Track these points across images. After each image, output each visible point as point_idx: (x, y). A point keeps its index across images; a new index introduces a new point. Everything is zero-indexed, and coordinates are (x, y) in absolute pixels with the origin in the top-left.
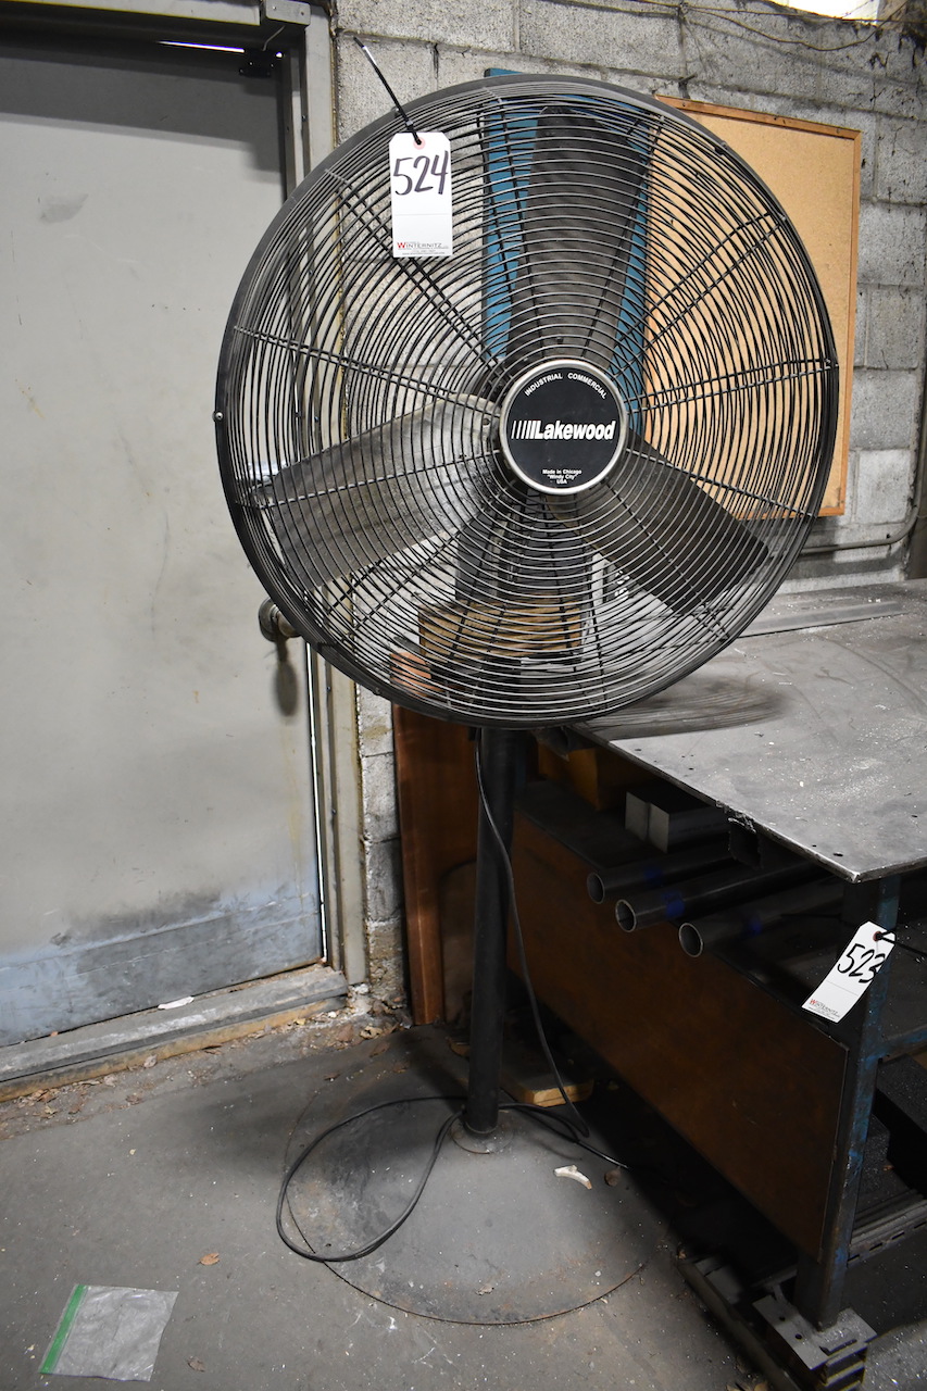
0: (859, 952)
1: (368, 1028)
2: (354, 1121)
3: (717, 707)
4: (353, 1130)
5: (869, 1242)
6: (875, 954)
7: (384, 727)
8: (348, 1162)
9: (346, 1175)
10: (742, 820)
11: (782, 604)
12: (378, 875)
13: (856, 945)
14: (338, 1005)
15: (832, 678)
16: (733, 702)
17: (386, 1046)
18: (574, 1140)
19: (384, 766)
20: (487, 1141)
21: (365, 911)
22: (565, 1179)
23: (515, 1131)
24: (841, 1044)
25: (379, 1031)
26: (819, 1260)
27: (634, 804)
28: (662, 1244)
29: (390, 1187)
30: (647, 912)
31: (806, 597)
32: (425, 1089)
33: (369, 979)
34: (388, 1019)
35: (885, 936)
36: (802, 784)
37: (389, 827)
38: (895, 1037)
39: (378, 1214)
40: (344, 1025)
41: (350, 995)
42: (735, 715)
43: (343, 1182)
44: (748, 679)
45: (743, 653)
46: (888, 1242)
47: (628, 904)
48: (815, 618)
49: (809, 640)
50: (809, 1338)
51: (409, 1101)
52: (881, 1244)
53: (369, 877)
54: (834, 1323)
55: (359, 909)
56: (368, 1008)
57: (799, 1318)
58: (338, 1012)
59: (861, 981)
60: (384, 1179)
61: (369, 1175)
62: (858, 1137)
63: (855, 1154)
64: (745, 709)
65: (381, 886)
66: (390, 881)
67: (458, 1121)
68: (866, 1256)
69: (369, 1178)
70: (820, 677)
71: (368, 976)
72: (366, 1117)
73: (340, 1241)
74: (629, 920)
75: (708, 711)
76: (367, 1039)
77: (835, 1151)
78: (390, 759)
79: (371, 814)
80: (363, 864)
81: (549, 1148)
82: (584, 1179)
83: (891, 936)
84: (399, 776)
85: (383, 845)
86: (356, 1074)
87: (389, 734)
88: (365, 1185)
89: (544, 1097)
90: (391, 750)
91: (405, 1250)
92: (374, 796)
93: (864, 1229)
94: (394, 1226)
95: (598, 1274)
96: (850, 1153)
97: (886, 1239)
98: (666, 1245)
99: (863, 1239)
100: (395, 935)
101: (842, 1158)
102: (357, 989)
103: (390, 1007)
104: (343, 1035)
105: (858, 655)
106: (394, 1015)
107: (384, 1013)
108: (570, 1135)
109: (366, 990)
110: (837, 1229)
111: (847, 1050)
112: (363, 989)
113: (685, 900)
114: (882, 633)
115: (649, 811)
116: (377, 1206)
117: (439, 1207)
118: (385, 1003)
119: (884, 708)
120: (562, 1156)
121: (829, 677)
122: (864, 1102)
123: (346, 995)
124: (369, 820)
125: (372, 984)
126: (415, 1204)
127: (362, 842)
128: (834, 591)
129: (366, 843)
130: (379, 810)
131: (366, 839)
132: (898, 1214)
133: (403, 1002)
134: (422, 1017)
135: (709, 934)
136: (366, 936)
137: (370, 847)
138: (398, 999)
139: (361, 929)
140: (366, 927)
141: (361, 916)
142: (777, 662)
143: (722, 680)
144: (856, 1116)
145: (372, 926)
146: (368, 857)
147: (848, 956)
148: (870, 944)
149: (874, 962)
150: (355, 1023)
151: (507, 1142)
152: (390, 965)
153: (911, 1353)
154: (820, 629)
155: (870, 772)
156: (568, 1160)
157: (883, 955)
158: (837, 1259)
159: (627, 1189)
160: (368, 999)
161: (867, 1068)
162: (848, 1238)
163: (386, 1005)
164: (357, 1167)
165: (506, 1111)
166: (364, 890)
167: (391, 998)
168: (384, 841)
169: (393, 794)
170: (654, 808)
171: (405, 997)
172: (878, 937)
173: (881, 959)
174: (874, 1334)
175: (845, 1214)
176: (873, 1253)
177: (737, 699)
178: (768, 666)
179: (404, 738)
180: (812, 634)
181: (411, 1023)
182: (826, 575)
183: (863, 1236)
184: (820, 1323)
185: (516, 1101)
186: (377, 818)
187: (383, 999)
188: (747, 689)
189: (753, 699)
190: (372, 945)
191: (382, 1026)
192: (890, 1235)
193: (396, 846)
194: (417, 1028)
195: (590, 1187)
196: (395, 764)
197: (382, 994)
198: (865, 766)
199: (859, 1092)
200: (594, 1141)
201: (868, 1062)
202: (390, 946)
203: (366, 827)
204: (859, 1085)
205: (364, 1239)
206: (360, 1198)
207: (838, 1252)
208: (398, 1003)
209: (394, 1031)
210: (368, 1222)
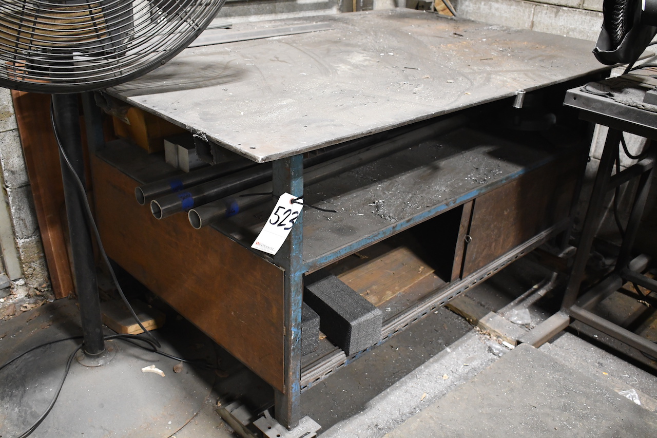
0: (281, 211)
1: (25, 305)
2: (15, 361)
3: (203, 77)
4: (15, 366)
5: (312, 378)
6: (292, 212)
7: (9, 112)
8: (11, 385)
9: (10, 393)
10: (200, 135)
11: (262, 25)
12: (19, 209)
13: (280, 207)
14: (5, 294)
15: (280, 61)
16: (213, 75)
17: (37, 314)
18: (155, 351)
19: (12, 138)
20: (98, 359)
21: (14, 233)
22: (148, 373)
23: (117, 351)
24: (281, 268)
25: (33, 306)
26: (284, 391)
27: (169, 146)
28: (207, 400)
29: (38, 396)
30: (170, 206)
31: (277, 22)
32: (61, 335)
33: (24, 276)
34: (39, 298)
35: (297, 201)
36: (242, 113)
37: (22, 178)
38: (311, 260)
39: (31, 413)
40: (10, 306)
41: (12, 287)
42: (213, 81)
43: (8, 398)
44: (228, 62)
45: (230, 50)
46: (323, 377)
47: (157, 203)
48: (279, 31)
49: (272, 43)
50: (284, 435)
51: (50, 343)
52: (319, 378)
53: (13, 211)
54: (297, 425)
55: (10, 232)
56: (26, 293)
57: (278, 426)
58: (5, 299)
59: (285, 229)
60: (35, 391)
61: (25, 391)
62: (296, 320)
63: (296, 330)
64: (220, 78)
65: (23, 216)
66: (28, 212)
67: (80, 350)
68: (310, 386)
69: (25, 392)
70: (272, 60)
71: (23, 274)
72: (23, 358)
73: (7, 432)
74: (158, 213)
75: (198, 79)
76: (25, 312)
77: (284, 330)
78: (16, 133)
79: (8, 170)
80: (8, 203)
81: (138, 357)
82: (160, 372)
83: (301, 201)
84: (23, 144)
85: (19, 190)
86: (17, 333)
87: (13, 117)
88: (22, 398)
89: (133, 329)
90: (16, 128)
91: (50, 430)
92: (8, 159)
93: (308, 371)
94: (41, 418)
95: (170, 423)
96: (292, 329)
97: (322, 375)
98: (210, 400)
99: (308, 378)
100: (37, 246)
101: (289, 333)
102: (17, 282)
103: (40, 291)
104: (10, 311)
105: (300, 50)
106: (42, 296)
107: (36, 295)
108: (152, 348)
109: (23, 283)
110: (291, 373)
111: (284, 270)
112: (21, 282)
113: (194, 197)
114: (316, 39)
115: (177, 149)
116: (31, 408)
117: (70, 402)
118: (36, 289)
119: (305, 74)
120: (147, 361)
121: (278, 60)
122: (296, 299)
123: (9, 287)
124: (7, 174)
125: (26, 278)
126: (54, 403)
127: (5, 189)
128: (295, 19)
129: (8, 189)
130: (13, 167)
131: (7, 187)
132: (328, 360)
133: (48, 286)
134: (60, 294)
135: (205, 215)
136: (17, 249)
137: (11, 192)
138: (44, 285)
139: (13, 245)
140: (16, 243)
141: (12, 237)
142: (249, 54)
143: (212, 64)
144: (293, 308)
145: (20, 242)
146: (10, 199)
147: (275, 214)
148: (288, 206)
149: (292, 217)
150: (17, 303)
151: (111, 358)
152: (37, 265)
153: (346, 435)
154: (281, 37)
155: (286, 106)
156: (151, 362)
157: (297, 212)
158: (293, 389)
159: (187, 373)
160: (25, 288)
161: (296, 279)
162: (298, 377)
163: (37, 290)
164: (17, 388)
165: (111, 340)
166: (11, 220)
167: (40, 285)
168: (20, 187)
169: (21, 156)
170: (180, 148)
171: (49, 283)
172: (293, 201)
173: (296, 215)
174: (319, 427)
175: (294, 365)
176: (315, 384)
177: (218, 72)
178: (243, 56)
179: (23, 118)
180: (275, 40)
181: (54, 299)
182: (293, 11)
183: (308, 375)
184: (289, 427)
185: (118, 333)
186: (13, 173)
187: (35, 287)
188: (226, 67)
189: (228, 72)
190: (22, 254)
191: (35, 303)
192: (324, 373)
193: (29, 190)
194: (58, 301)
195: (163, 375)
196: (19, 136)
197: (34, 284)
198: (284, 103)
199: (293, 294)
200: (167, 349)
201: (296, 277)
202: (34, 253)
203: (6, 179)
204: (292, 289)
205: (23, 429)
206: (20, 404)
207: (293, 386)
208: (44, 288)
209: (43, 304)
210: (25, 419)
